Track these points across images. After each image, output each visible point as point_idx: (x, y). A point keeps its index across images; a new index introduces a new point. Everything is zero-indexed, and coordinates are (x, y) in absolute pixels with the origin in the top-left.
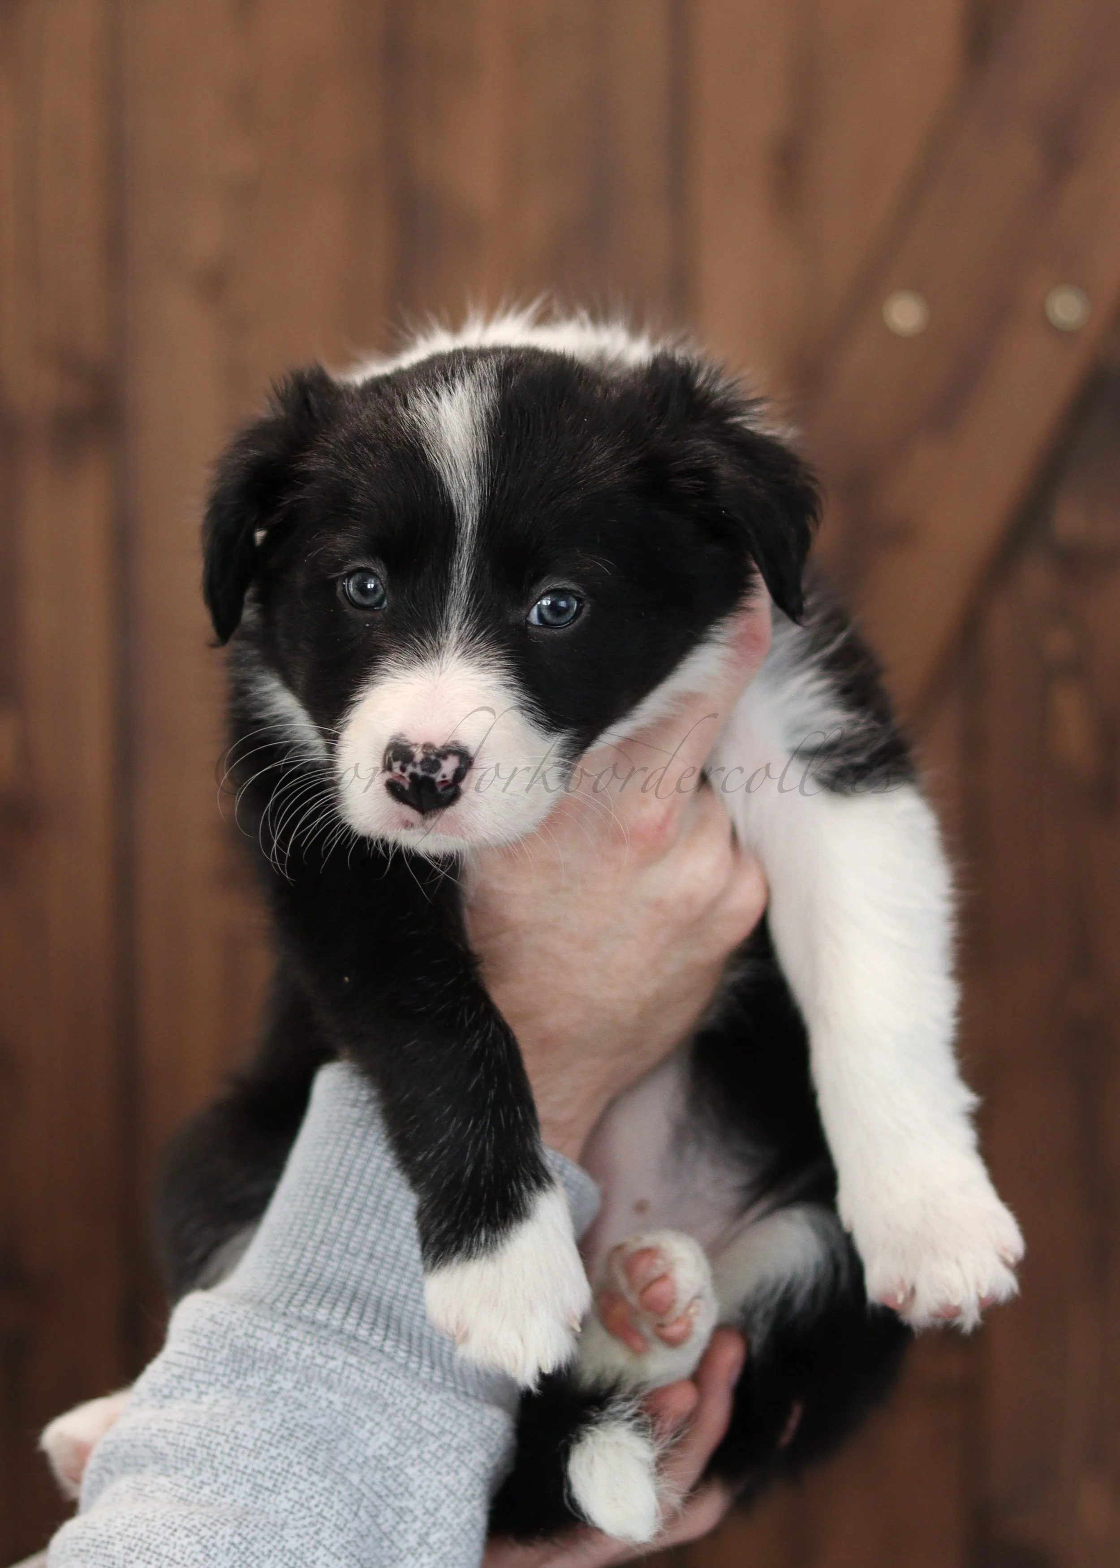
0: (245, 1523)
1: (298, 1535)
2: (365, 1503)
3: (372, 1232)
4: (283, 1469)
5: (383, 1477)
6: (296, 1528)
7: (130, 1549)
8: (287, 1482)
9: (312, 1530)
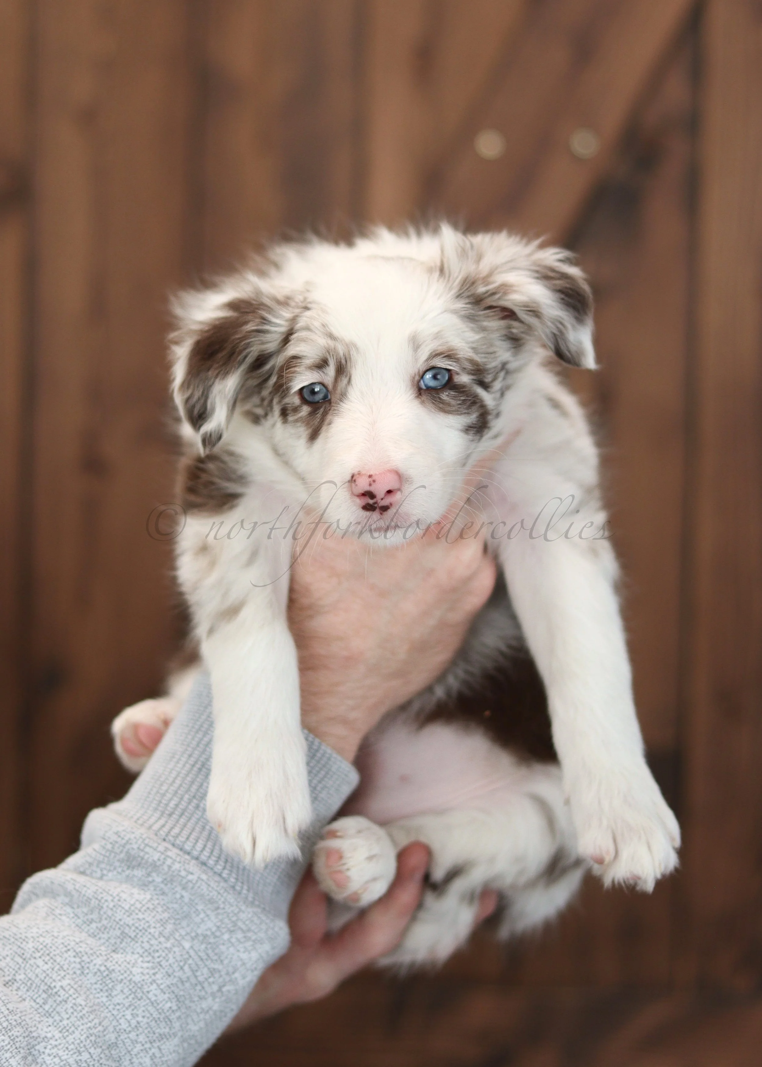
0: (111, 959)
1: (142, 973)
2: (190, 961)
4: (144, 928)
5: (206, 948)
6: (142, 968)
7: (37, 949)
8: (144, 937)
9: (152, 972)
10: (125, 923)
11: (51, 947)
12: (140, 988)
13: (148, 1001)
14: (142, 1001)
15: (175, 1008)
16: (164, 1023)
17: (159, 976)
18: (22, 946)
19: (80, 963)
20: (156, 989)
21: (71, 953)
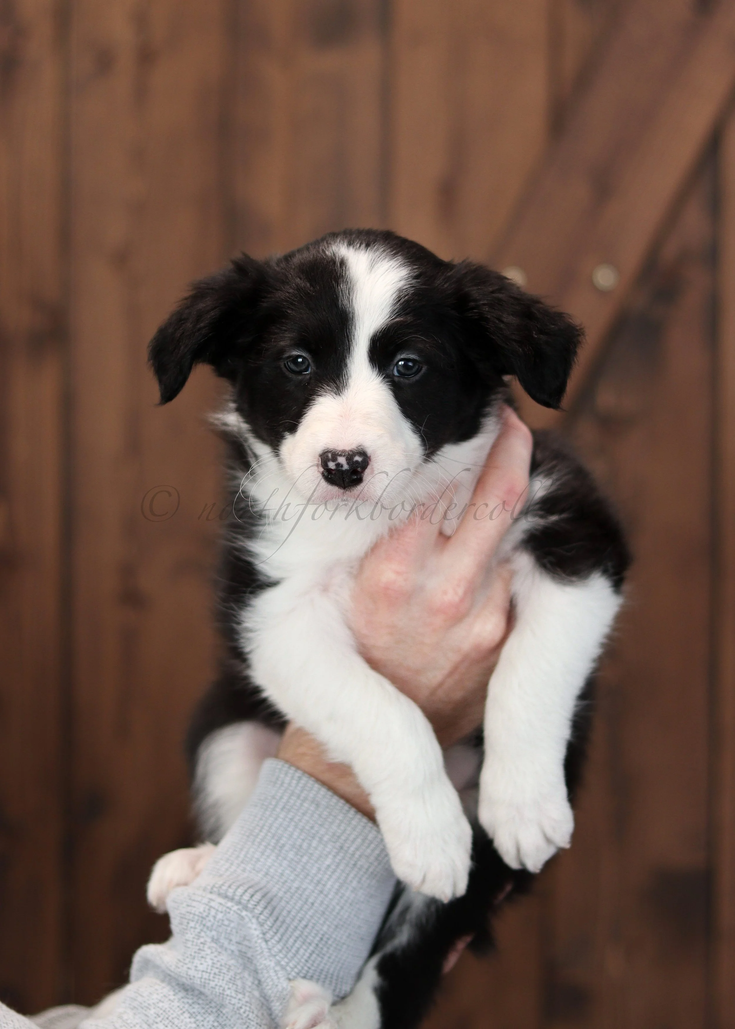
3: (270, 860)
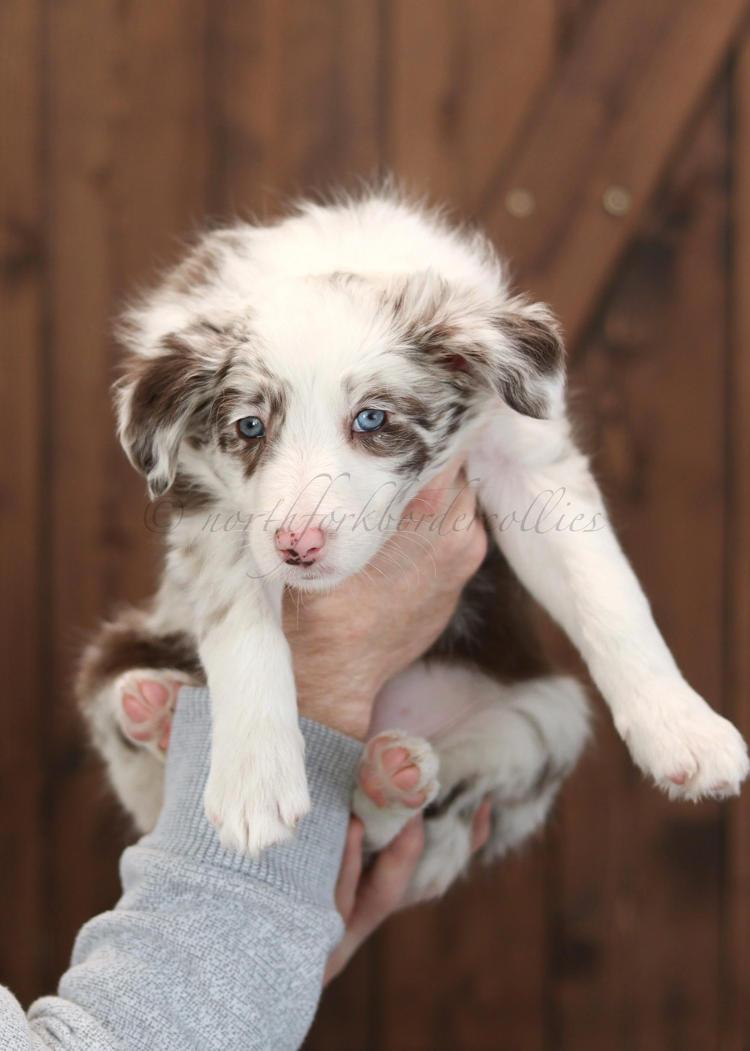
2: (258, 968)
4: (208, 945)
5: (269, 951)
8: (211, 954)
10: (188, 945)
11: (132, 983)
12: (222, 1006)
13: (234, 1017)
14: (228, 1018)
15: (259, 1016)
16: (254, 1034)
17: (236, 990)
18: (104, 989)
19: (162, 994)
20: (238, 1003)
21: (152, 986)
